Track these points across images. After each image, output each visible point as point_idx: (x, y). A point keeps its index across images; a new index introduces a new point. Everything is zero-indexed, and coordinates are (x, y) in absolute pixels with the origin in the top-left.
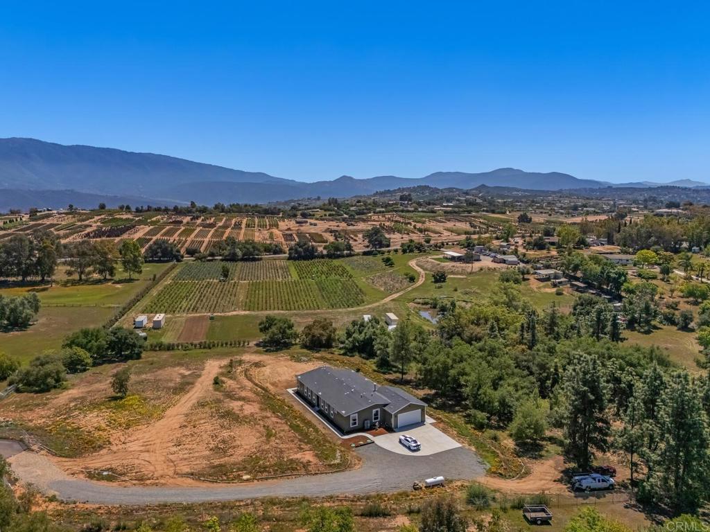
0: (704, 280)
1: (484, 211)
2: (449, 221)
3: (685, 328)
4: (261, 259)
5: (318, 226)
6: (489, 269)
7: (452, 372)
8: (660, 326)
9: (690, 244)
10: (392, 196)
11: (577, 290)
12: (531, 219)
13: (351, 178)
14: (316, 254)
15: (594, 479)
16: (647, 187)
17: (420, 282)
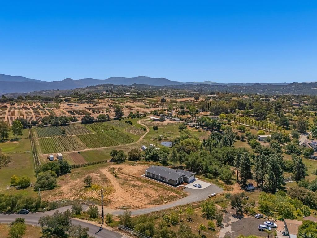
0: (240, 123)
1: (145, 97)
2: (135, 102)
3: (243, 140)
4: (69, 125)
5: (79, 106)
6: (171, 123)
7: (197, 162)
8: (235, 140)
9: (230, 110)
10: (95, 89)
11: (205, 130)
12: (166, 100)
13: (71, 80)
14: (94, 120)
15: (251, 187)
16: (196, 84)
17: (148, 130)
